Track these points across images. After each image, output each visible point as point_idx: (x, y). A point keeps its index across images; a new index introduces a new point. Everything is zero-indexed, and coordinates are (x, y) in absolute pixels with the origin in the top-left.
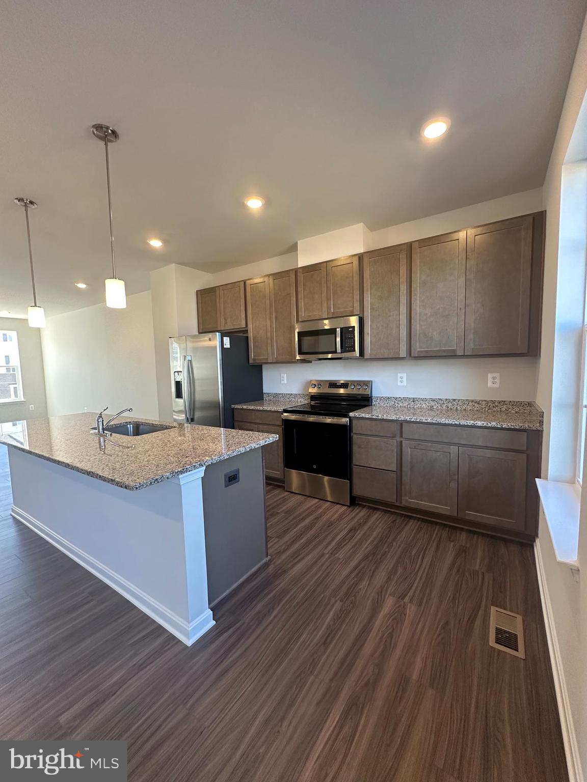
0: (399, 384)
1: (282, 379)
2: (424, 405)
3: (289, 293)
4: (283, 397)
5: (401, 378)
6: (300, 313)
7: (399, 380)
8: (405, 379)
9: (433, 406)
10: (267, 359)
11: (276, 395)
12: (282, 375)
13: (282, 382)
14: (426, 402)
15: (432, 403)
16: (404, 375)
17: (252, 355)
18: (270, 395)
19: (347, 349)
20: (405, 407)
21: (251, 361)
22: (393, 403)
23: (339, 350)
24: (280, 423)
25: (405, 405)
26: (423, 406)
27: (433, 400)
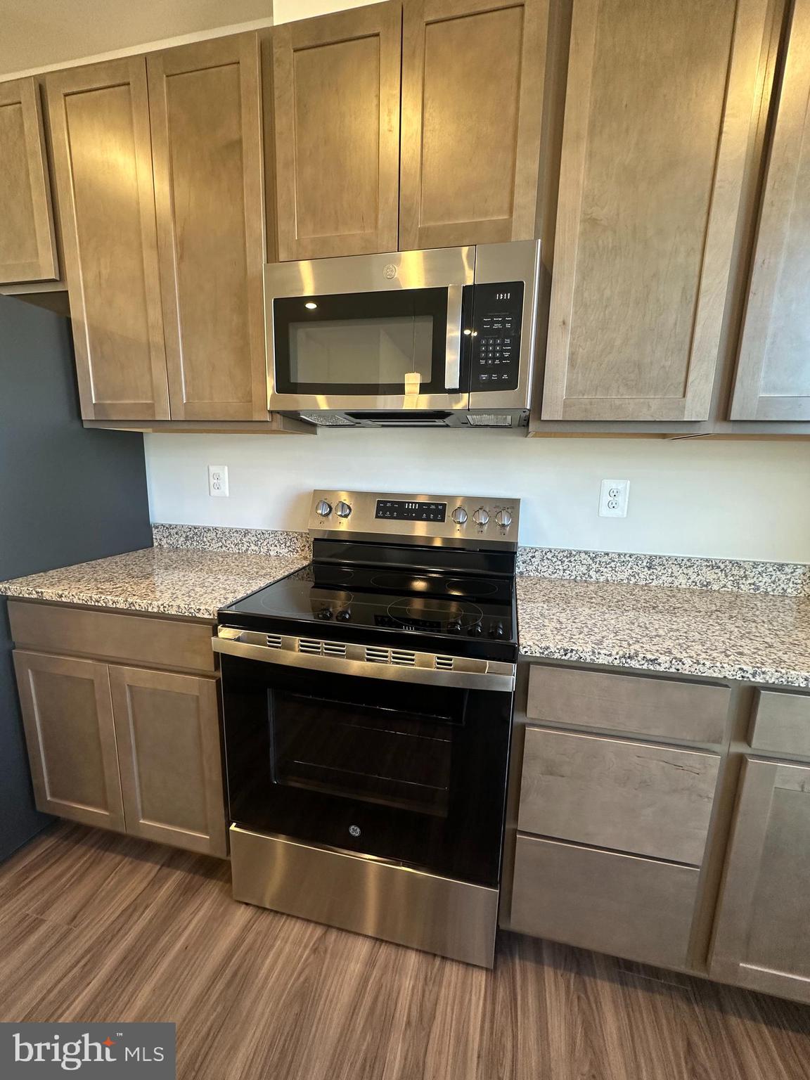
0: (605, 512)
1: (213, 481)
2: (682, 580)
3: (235, 137)
4: (219, 540)
5: (614, 494)
6: (282, 226)
7: (606, 498)
8: (622, 500)
9: (709, 583)
10: (151, 407)
11: (195, 533)
12: (213, 469)
13: (214, 492)
14: (690, 571)
15: (710, 575)
16: (622, 485)
17: (90, 393)
18: (173, 531)
19: (484, 377)
20: (620, 583)
21: (87, 414)
22: (584, 569)
23: (452, 378)
24: (207, 665)
25: (620, 576)
26: (676, 584)
27: (713, 565)
